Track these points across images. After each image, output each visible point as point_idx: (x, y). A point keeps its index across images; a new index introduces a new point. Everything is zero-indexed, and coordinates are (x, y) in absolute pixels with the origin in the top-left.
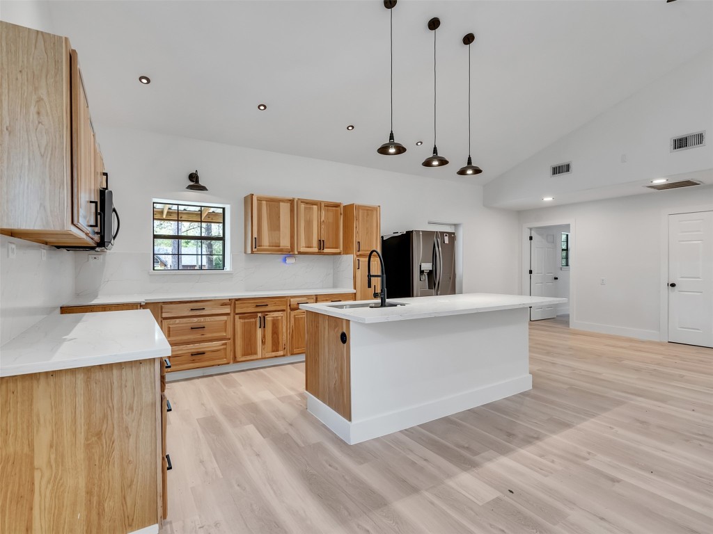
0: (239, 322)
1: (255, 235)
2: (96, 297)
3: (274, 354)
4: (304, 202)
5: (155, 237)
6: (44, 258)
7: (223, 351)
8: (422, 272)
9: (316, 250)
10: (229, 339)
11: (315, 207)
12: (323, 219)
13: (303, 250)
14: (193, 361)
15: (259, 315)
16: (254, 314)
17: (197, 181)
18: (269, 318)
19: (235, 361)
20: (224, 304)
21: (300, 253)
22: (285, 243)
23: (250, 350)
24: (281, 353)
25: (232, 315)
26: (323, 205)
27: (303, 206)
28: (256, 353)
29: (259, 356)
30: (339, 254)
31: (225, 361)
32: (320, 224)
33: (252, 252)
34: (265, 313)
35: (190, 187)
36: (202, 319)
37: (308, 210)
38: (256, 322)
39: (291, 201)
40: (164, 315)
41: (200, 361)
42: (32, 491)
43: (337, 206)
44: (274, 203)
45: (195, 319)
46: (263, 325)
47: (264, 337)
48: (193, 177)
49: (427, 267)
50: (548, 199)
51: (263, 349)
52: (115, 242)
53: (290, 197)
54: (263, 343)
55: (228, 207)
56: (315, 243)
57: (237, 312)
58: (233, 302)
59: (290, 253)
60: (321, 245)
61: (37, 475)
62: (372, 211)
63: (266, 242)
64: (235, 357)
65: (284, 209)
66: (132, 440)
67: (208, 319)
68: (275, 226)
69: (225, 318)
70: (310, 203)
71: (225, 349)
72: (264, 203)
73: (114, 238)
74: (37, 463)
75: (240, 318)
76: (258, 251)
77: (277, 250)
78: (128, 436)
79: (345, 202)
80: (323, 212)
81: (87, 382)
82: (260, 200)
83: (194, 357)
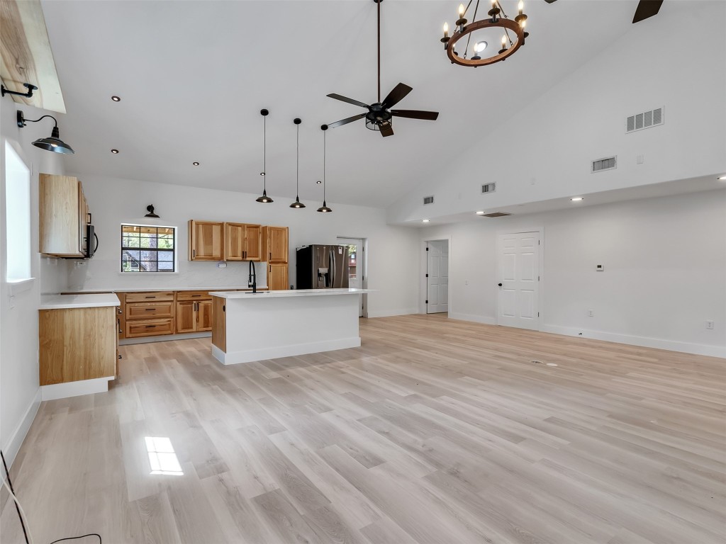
0: (180, 307)
1: (194, 248)
2: (82, 289)
3: (205, 329)
4: (230, 224)
5: (123, 249)
6: (49, 263)
7: (168, 326)
8: (320, 275)
9: (240, 258)
10: (173, 318)
11: (240, 228)
12: (246, 236)
13: (230, 258)
14: (147, 331)
15: (194, 302)
16: (190, 302)
17: (152, 212)
18: (202, 305)
19: (177, 333)
20: (169, 294)
21: (228, 260)
22: (217, 253)
23: (187, 326)
24: (210, 328)
25: (175, 301)
26: (246, 227)
27: (230, 227)
28: (192, 328)
29: (194, 329)
30: (259, 261)
31: (169, 332)
32: (244, 240)
33: (192, 260)
34: (199, 301)
35: (147, 216)
36: (154, 304)
37: (234, 231)
38: (192, 307)
39: (222, 225)
40: (127, 301)
41: (152, 331)
42: (63, 355)
43: (257, 227)
44: (208, 226)
45: (149, 304)
46: (197, 309)
47: (198, 317)
48: (150, 208)
49: (323, 270)
50: (426, 221)
51: (197, 325)
52: (95, 254)
53: (221, 221)
54: (197, 321)
55: (176, 228)
56: (240, 253)
57: (178, 299)
58: (176, 293)
59: (221, 259)
60: (244, 255)
61: (65, 348)
62: (281, 231)
63: (202, 253)
64: (177, 330)
65: (216, 230)
66: (103, 339)
67: (157, 304)
68: (209, 241)
69: (170, 303)
70: (235, 225)
71: (169, 324)
72: (201, 226)
73: (95, 251)
74: (65, 343)
75: (180, 304)
76: (196, 259)
77: (210, 258)
78: (102, 338)
79: (263, 225)
80: (246, 232)
81: (85, 314)
82: (197, 224)
83: (148, 329)
